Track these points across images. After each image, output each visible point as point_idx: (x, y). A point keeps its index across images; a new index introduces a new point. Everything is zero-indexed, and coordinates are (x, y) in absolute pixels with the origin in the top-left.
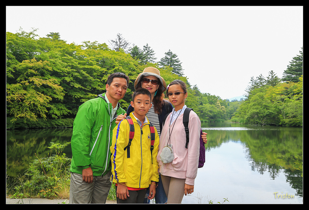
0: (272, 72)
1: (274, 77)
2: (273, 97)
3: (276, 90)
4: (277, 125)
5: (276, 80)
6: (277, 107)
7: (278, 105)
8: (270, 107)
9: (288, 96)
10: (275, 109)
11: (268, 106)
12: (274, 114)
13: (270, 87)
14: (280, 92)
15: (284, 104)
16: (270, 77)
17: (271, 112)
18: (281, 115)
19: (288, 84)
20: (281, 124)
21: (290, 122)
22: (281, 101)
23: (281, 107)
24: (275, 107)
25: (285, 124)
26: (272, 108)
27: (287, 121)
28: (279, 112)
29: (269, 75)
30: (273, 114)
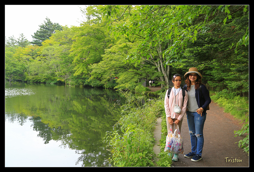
0: (22, 35)
1: (24, 39)
2: (20, 57)
3: (24, 51)
4: (23, 81)
5: (25, 42)
6: (23, 65)
7: (25, 64)
8: (17, 65)
9: (33, 57)
10: (21, 67)
11: (15, 65)
12: (21, 71)
13: (20, 48)
14: (26, 53)
15: (29, 63)
16: (21, 39)
17: (17, 69)
18: (26, 73)
19: (34, 47)
20: (26, 80)
21: (33, 79)
22: (27, 61)
23: (26, 66)
24: (21, 66)
25: (30, 81)
26: (18, 66)
27: (30, 77)
28: (25, 70)
29: (20, 37)
30: (19, 71)
